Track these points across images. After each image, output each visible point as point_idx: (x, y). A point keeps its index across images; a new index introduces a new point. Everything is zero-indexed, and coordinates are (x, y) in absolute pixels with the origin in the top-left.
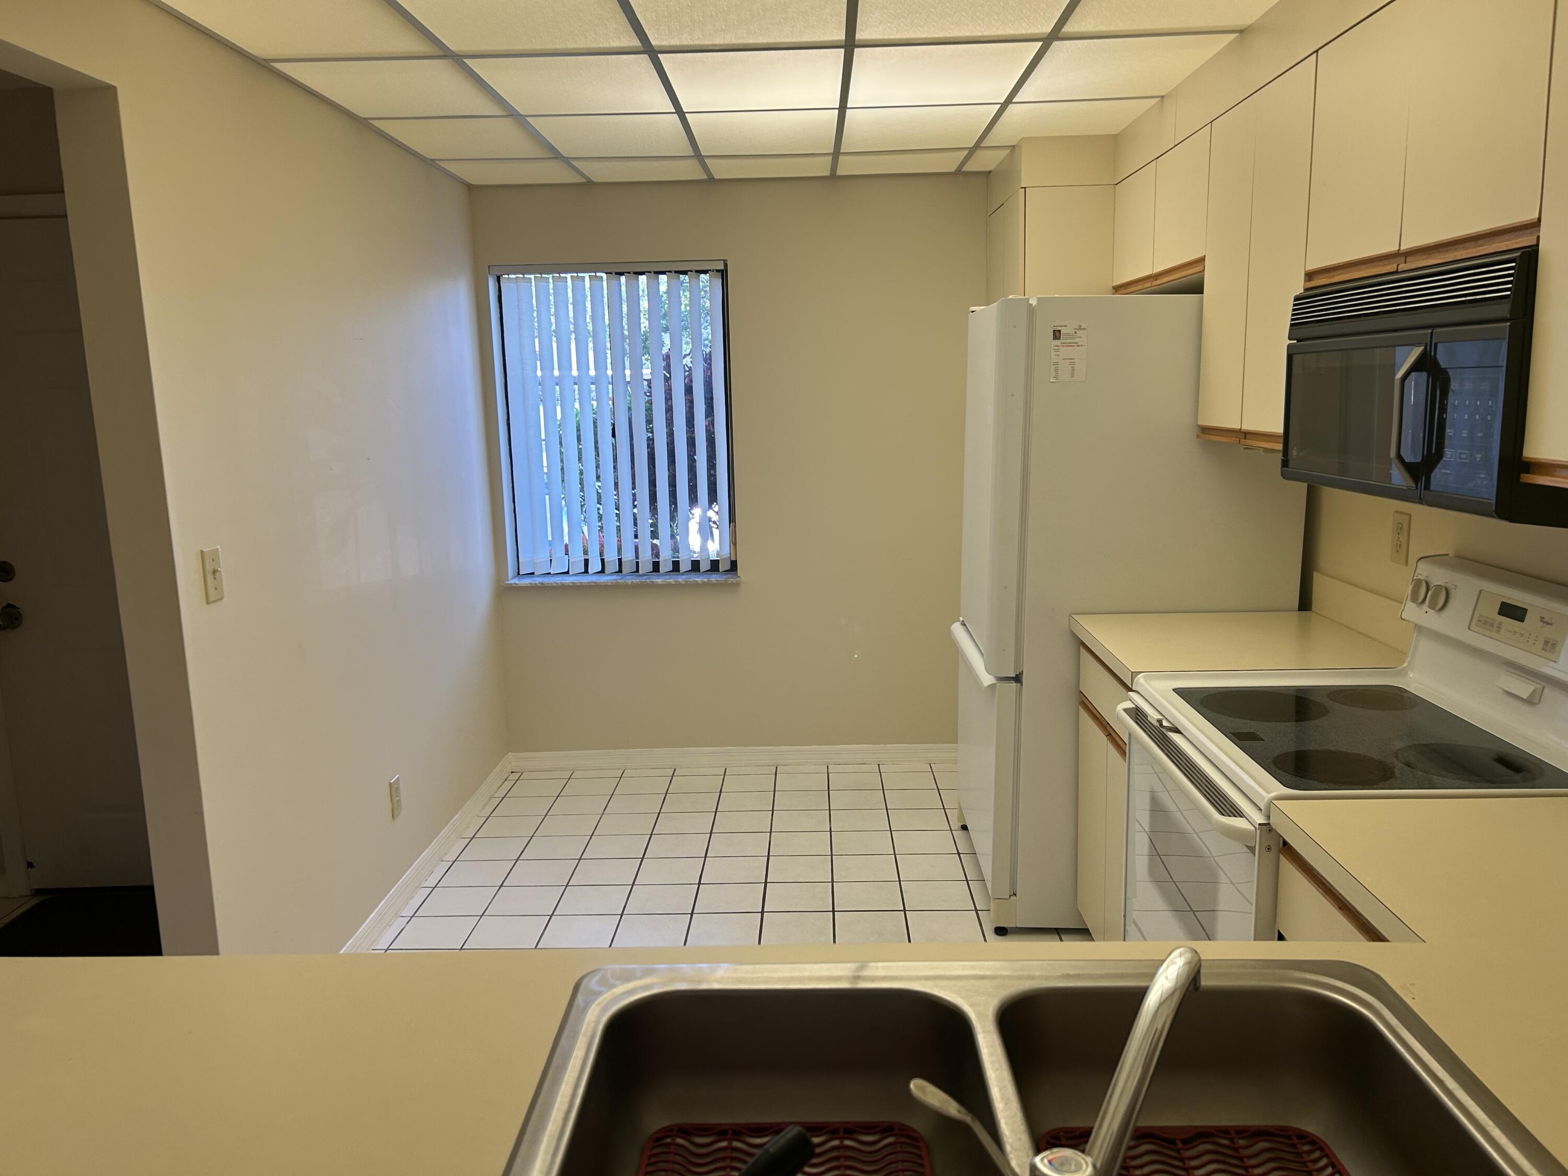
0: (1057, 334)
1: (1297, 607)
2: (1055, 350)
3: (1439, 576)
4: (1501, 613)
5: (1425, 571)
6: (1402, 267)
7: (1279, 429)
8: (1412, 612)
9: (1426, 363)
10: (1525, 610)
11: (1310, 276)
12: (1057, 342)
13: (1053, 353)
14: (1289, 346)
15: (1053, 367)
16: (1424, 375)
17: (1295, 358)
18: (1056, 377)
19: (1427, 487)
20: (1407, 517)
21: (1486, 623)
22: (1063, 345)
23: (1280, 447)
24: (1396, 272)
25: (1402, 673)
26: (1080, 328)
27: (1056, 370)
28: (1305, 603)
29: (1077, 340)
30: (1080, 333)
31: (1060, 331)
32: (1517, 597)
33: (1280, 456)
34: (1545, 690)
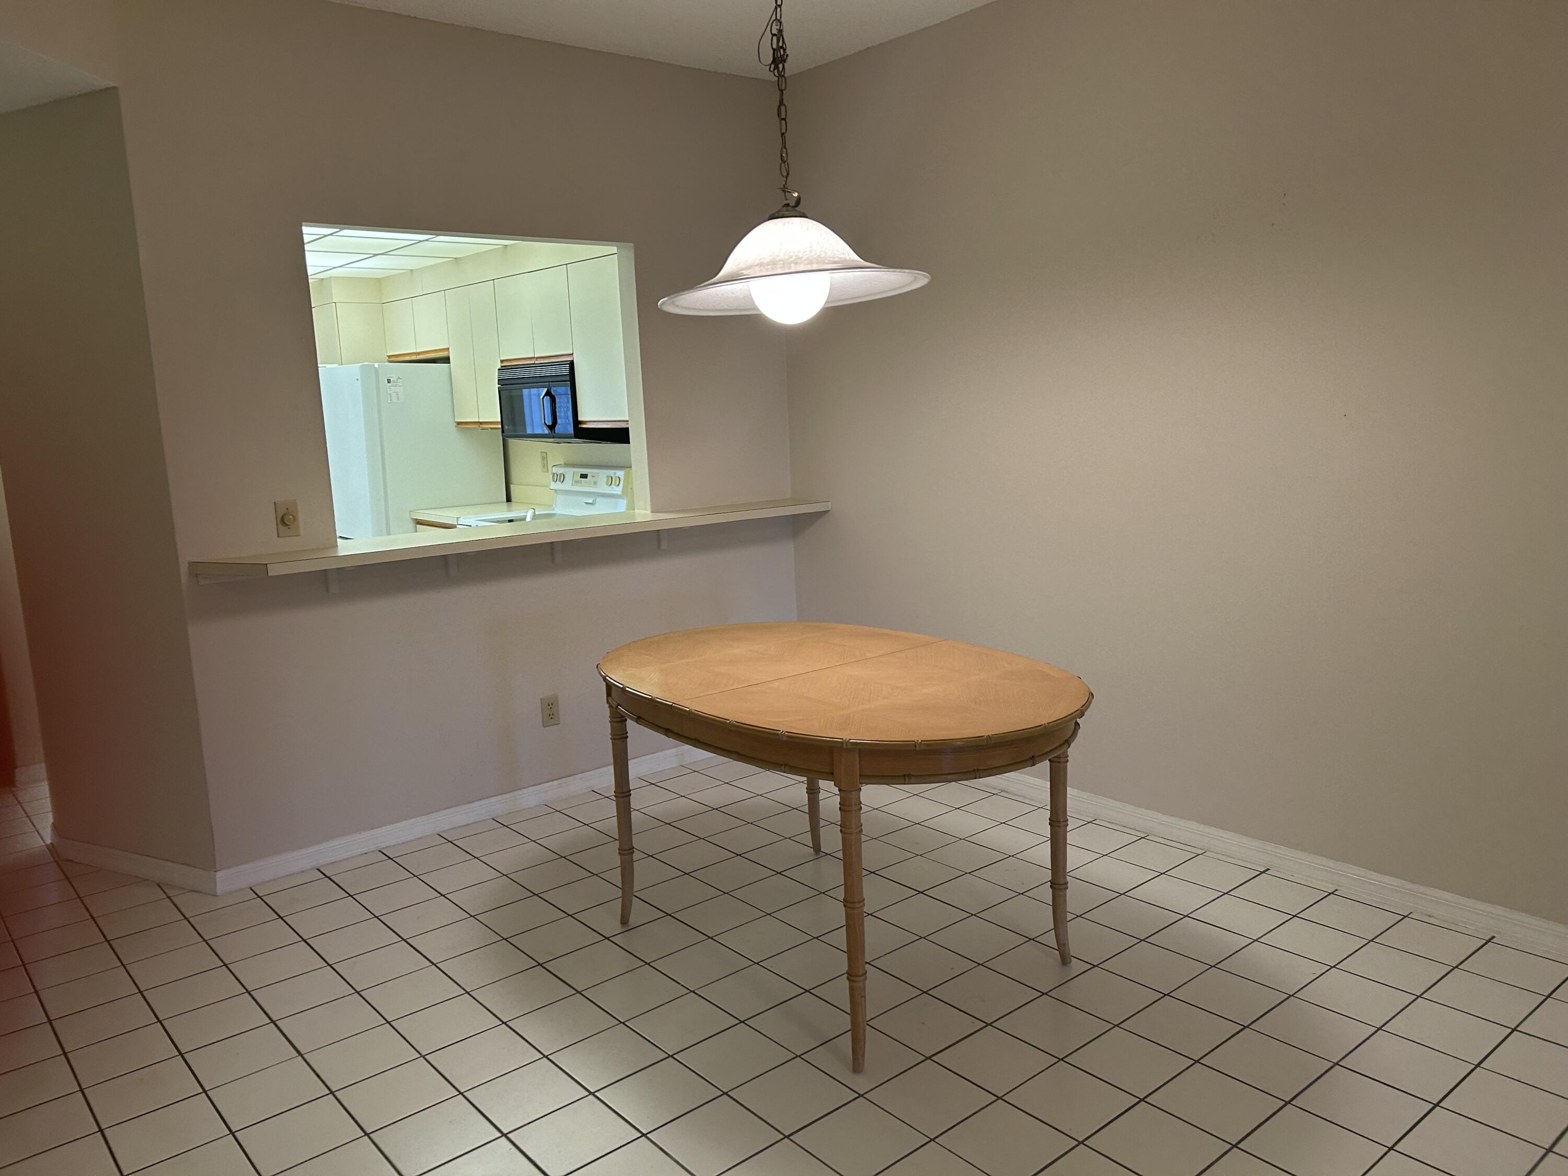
0: (389, 381)
1: (505, 500)
2: (389, 388)
3: (560, 470)
4: (581, 477)
5: (555, 470)
6: (536, 362)
7: (499, 420)
8: (554, 486)
9: (548, 393)
10: (587, 475)
11: (502, 361)
12: (390, 384)
13: (388, 389)
14: (499, 388)
15: (389, 396)
16: (548, 397)
17: (501, 392)
18: (391, 400)
19: (555, 432)
20: (545, 454)
21: (577, 482)
22: (393, 386)
23: (500, 426)
24: (534, 364)
25: (553, 509)
26: (399, 378)
27: (391, 397)
28: (509, 499)
29: (398, 384)
30: (399, 380)
31: (390, 380)
32: (584, 471)
33: (500, 431)
34: (597, 500)
